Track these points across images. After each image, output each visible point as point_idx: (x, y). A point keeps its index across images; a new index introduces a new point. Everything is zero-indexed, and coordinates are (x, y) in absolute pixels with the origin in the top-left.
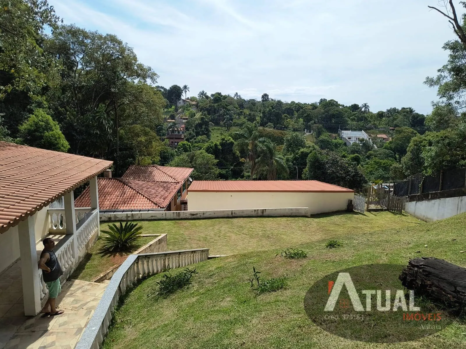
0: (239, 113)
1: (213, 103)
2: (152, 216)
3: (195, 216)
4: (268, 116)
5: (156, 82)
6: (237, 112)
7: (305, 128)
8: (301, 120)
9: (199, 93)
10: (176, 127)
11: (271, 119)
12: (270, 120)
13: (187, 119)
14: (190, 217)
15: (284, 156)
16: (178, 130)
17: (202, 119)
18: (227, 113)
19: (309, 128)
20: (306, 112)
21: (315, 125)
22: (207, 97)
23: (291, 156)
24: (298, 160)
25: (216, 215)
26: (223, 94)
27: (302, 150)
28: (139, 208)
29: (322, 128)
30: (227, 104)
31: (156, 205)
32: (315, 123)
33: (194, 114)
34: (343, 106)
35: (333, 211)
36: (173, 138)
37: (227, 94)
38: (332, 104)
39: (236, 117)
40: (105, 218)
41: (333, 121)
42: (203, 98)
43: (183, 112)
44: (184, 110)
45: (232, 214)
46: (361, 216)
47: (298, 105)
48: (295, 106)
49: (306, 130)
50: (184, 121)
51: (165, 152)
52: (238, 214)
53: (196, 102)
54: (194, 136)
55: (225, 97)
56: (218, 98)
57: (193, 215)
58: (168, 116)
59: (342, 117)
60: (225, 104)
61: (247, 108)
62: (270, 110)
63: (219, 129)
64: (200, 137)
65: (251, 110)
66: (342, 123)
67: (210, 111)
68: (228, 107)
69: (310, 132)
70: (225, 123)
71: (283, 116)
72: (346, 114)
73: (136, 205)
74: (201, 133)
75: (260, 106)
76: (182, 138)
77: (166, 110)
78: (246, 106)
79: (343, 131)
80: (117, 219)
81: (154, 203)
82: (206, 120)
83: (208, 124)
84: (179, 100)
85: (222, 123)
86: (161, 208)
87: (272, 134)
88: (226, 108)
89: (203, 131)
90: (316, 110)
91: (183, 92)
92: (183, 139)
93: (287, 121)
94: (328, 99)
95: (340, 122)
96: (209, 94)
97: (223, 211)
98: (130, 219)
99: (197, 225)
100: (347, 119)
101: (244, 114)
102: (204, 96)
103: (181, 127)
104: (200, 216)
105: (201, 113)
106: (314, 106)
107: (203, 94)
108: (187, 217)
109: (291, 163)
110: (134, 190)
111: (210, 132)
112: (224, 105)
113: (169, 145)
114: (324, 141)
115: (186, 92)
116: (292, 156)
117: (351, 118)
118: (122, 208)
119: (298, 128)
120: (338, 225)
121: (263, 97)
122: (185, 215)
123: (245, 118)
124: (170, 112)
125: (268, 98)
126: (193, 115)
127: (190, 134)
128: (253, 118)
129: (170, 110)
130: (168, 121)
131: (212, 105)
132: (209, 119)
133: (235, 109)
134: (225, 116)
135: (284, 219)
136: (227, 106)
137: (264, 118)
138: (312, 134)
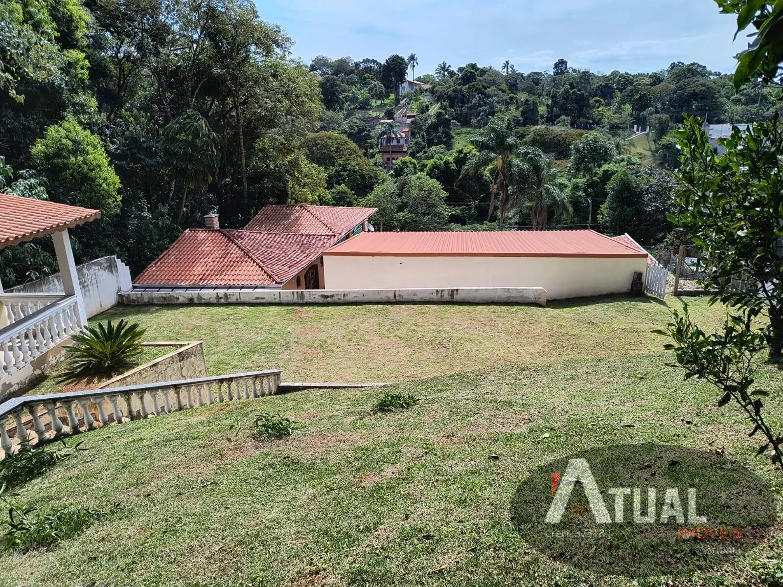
0: (506, 101)
1: (460, 84)
2: (257, 298)
3: (329, 300)
4: (561, 102)
5: (290, 53)
6: (504, 98)
7: (634, 123)
8: (628, 107)
9: (437, 67)
10: (393, 132)
11: (567, 109)
12: (565, 111)
13: (414, 116)
14: (321, 300)
15: (569, 180)
16: (396, 138)
17: (439, 115)
18: (485, 103)
19: (641, 122)
20: (638, 91)
21: (655, 116)
22: (452, 74)
23: (581, 181)
24: (596, 186)
25: (366, 299)
26: (480, 66)
27: (605, 167)
28: (240, 284)
29: (668, 121)
30: (485, 84)
31: (270, 277)
32: (657, 112)
33: (427, 106)
34: (719, 74)
35: (600, 293)
36: (389, 152)
37: (487, 67)
38: (694, 71)
39: (501, 108)
40: (183, 299)
41: (694, 107)
42: (444, 75)
43: (409, 104)
44: (410, 100)
45: (395, 296)
46: (654, 304)
47: (624, 78)
48: (619, 80)
49: (636, 126)
50: (409, 120)
51: (371, 176)
52: (406, 297)
53: (431, 84)
54: (424, 147)
55: (483, 72)
56: (471, 74)
57: (327, 297)
58: (383, 114)
59: (713, 97)
60: (483, 86)
61: (524, 90)
62: (566, 91)
63: (468, 133)
64: (434, 148)
65: (531, 92)
66: (713, 110)
67: (453, 99)
68: (486, 91)
69: (644, 129)
70: (479, 121)
71: (592, 101)
72: (723, 91)
73: (238, 278)
74: (436, 141)
75: (548, 85)
76: (404, 152)
77: (379, 102)
78: (523, 86)
79: (711, 126)
80: (203, 301)
81: (268, 275)
82: (447, 116)
83: (450, 125)
84: (402, 82)
85: (474, 121)
86: (276, 283)
87: (563, 138)
88: (483, 93)
89: (439, 137)
90: (659, 87)
91: (409, 66)
92: (406, 152)
93: (598, 111)
94: (687, 62)
95: (709, 107)
96: (454, 69)
97: (379, 292)
98: (222, 301)
99: (325, 315)
100: (724, 100)
101: (517, 101)
102: (446, 73)
103: (403, 132)
104: (339, 299)
105: (439, 105)
106: (656, 79)
107: (444, 68)
108: (317, 301)
109: (581, 193)
110: (242, 250)
111: (453, 137)
112: (481, 87)
113: (383, 164)
114: (670, 147)
115: (414, 66)
116: (584, 180)
117: (733, 98)
118: (214, 284)
119: (621, 124)
120: (593, 324)
121: (556, 65)
122: (312, 298)
123: (517, 109)
124: (386, 105)
125: (566, 68)
126: (424, 109)
127: (417, 143)
128: (531, 108)
129: (386, 101)
130: (382, 121)
131: (458, 87)
132: (451, 115)
133: (500, 92)
134: (481, 107)
135: (491, 308)
136: (485, 88)
137: (554, 107)
138: (647, 134)
